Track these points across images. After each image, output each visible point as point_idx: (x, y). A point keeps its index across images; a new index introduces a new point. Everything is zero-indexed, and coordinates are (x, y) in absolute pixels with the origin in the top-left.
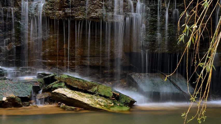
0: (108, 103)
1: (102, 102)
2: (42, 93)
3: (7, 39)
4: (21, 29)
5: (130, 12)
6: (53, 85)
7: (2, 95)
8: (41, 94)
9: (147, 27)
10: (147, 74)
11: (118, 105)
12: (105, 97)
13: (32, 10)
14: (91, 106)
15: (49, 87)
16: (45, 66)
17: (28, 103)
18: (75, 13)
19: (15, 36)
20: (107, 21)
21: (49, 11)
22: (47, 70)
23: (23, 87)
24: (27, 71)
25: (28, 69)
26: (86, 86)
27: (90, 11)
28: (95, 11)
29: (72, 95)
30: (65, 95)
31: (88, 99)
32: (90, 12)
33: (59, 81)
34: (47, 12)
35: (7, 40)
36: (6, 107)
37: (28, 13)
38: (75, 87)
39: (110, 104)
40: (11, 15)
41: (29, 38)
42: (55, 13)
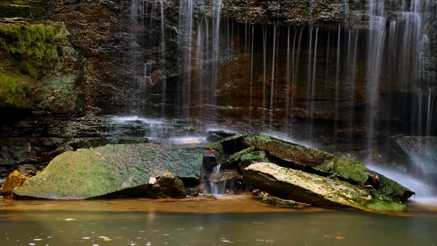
0: (360, 195)
1: (346, 191)
2: (220, 172)
3: (150, 63)
4: (178, 42)
5: (398, 9)
6: (241, 155)
7: (147, 173)
8: (217, 172)
9: (431, 40)
10: (427, 137)
11: (381, 200)
12: (352, 182)
13: (200, 5)
14: (328, 200)
15: (233, 159)
16: (222, 117)
17: (195, 191)
18: (287, 11)
19: (166, 56)
20: (351, 28)
21: (234, 8)
22: (224, 126)
23: (185, 158)
24: (187, 126)
25: (190, 122)
26: (311, 159)
27: (318, 8)
28: (328, 8)
29: (286, 176)
30: (271, 176)
31: (320, 186)
32: (319, 10)
33: (253, 148)
34: (230, 9)
35: (149, 65)
36: (156, 198)
37: (193, 11)
38: (287, 160)
39: (363, 196)
40: (160, 14)
41: (193, 62)
42: (246, 12)
